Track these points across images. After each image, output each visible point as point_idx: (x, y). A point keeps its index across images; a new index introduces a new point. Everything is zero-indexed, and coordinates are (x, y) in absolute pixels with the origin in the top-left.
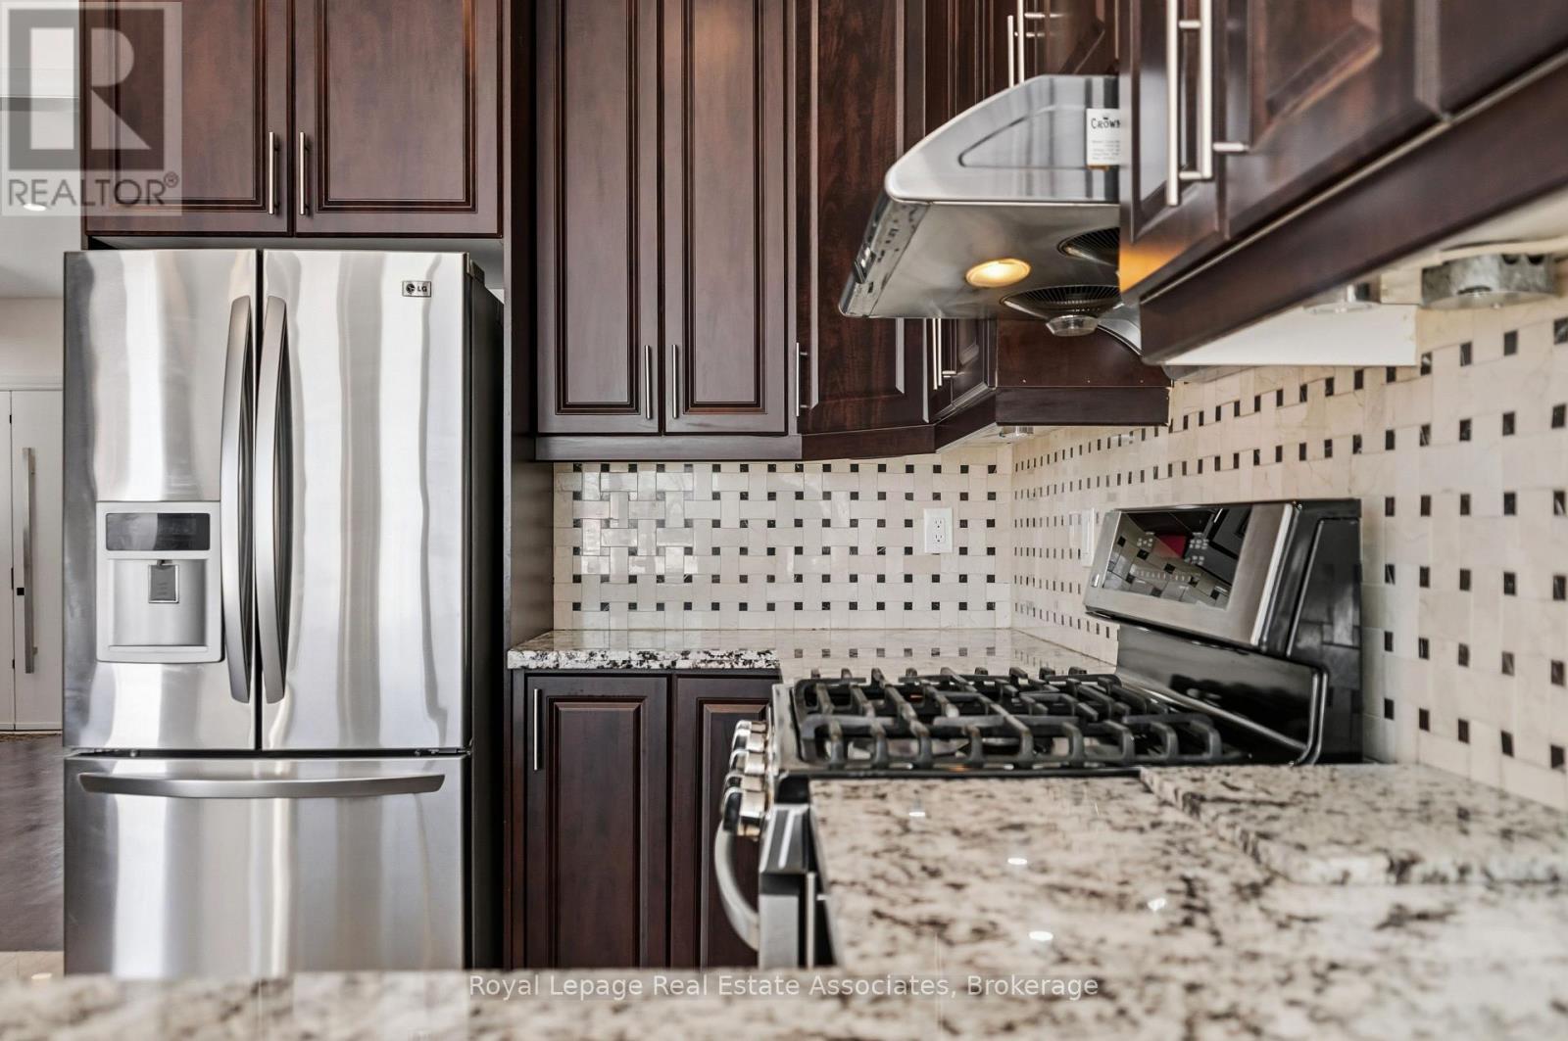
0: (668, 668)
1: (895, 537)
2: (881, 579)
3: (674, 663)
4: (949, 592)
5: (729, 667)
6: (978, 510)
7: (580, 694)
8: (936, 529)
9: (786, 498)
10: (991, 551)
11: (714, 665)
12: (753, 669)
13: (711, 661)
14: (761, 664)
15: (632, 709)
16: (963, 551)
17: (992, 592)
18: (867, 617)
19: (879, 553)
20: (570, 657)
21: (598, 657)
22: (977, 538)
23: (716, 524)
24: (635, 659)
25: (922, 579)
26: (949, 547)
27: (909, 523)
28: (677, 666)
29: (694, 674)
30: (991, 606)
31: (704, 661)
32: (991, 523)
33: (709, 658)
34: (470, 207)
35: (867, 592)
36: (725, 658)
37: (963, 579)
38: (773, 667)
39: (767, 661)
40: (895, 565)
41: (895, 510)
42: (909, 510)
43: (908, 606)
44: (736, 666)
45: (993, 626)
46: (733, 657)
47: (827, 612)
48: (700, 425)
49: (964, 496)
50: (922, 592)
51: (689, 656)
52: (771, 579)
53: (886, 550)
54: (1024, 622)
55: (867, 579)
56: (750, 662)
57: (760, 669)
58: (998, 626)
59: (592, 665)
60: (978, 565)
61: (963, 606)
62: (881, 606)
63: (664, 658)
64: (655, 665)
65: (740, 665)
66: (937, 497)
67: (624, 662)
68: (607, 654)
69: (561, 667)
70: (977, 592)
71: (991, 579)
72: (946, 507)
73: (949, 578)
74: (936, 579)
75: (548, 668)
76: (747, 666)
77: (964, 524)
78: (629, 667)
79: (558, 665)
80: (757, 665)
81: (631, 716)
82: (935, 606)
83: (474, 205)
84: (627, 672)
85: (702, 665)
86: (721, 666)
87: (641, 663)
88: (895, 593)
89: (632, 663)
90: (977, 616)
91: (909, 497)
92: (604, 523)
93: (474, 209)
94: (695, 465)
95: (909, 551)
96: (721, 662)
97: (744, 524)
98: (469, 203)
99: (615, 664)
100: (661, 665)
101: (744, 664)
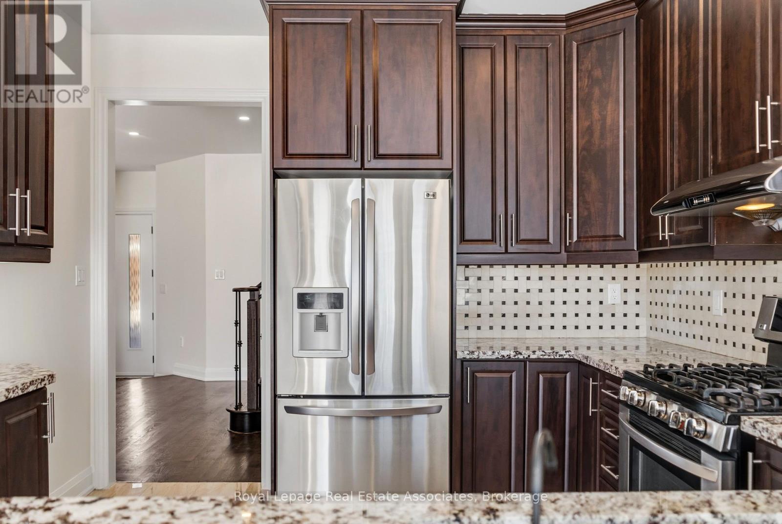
0: (527, 358)
1: (595, 297)
2: (589, 315)
3: (529, 356)
4: (619, 321)
5: (553, 358)
6: (632, 284)
7: (486, 369)
8: (613, 293)
9: (547, 279)
10: (638, 303)
11: (546, 357)
12: (563, 359)
13: (545, 355)
14: (567, 356)
15: (509, 376)
16: (625, 303)
17: (639, 321)
18: (583, 333)
19: (588, 304)
20: (484, 353)
21: (496, 354)
22: (632, 297)
23: (516, 291)
24: (512, 354)
25: (607, 315)
26: (619, 301)
27: (601, 290)
28: (531, 357)
29: (538, 360)
30: (637, 327)
31: (542, 355)
32: (637, 290)
33: (544, 354)
34: (440, 157)
35: (583, 321)
36: (551, 354)
37: (625, 315)
38: (572, 358)
39: (569, 355)
40: (595, 309)
41: (595, 285)
42: (602, 285)
43: (601, 327)
44: (556, 357)
45: (638, 337)
46: (555, 354)
47: (565, 330)
48: (523, 249)
49: (626, 278)
50: (607, 321)
51: (536, 353)
52: (540, 315)
53: (591, 303)
54: (654, 335)
55: (583, 315)
56: (562, 355)
57: (566, 359)
58: (640, 336)
59: (494, 357)
60: (632, 309)
61: (625, 327)
62: (589, 327)
63: (525, 354)
64: (521, 357)
65: (558, 357)
66: (614, 278)
67: (508, 355)
68: (501, 352)
69: (480, 358)
70: (631, 321)
71: (637, 315)
72: (618, 283)
73: (619, 315)
74: (613, 315)
75: (474, 358)
76: (561, 357)
77: (625, 290)
78: (510, 358)
79: (479, 357)
80: (565, 357)
81: (508, 379)
82: (613, 327)
83: (442, 156)
84: (509, 360)
85: (541, 357)
86: (550, 357)
87: (515, 356)
88: (595, 321)
89: (511, 356)
90: (631, 332)
91: (601, 278)
92: (466, 290)
93: (441, 158)
94: (507, 266)
95: (601, 303)
96: (549, 356)
97: (528, 291)
98: (439, 155)
99: (503, 356)
100: (524, 357)
101: (559, 356)
